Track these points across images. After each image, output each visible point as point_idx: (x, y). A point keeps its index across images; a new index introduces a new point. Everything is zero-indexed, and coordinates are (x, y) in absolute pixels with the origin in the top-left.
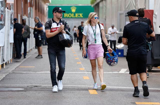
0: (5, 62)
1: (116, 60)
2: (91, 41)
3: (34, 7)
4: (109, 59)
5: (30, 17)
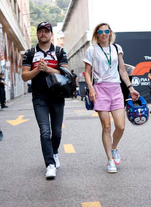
1: (144, 113)
4: (131, 110)
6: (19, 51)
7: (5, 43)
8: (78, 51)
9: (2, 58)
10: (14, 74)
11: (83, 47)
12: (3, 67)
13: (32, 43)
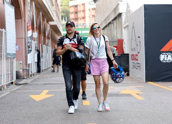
0: (32, 73)
1: (122, 76)
2: (95, 55)
3: (51, 39)
4: (114, 74)
5: (48, 46)
6: (48, 22)
7: (33, 12)
8: (110, 23)
9: (29, 29)
10: (42, 46)
11: (115, 19)
12: (29, 38)
13: (63, 14)
